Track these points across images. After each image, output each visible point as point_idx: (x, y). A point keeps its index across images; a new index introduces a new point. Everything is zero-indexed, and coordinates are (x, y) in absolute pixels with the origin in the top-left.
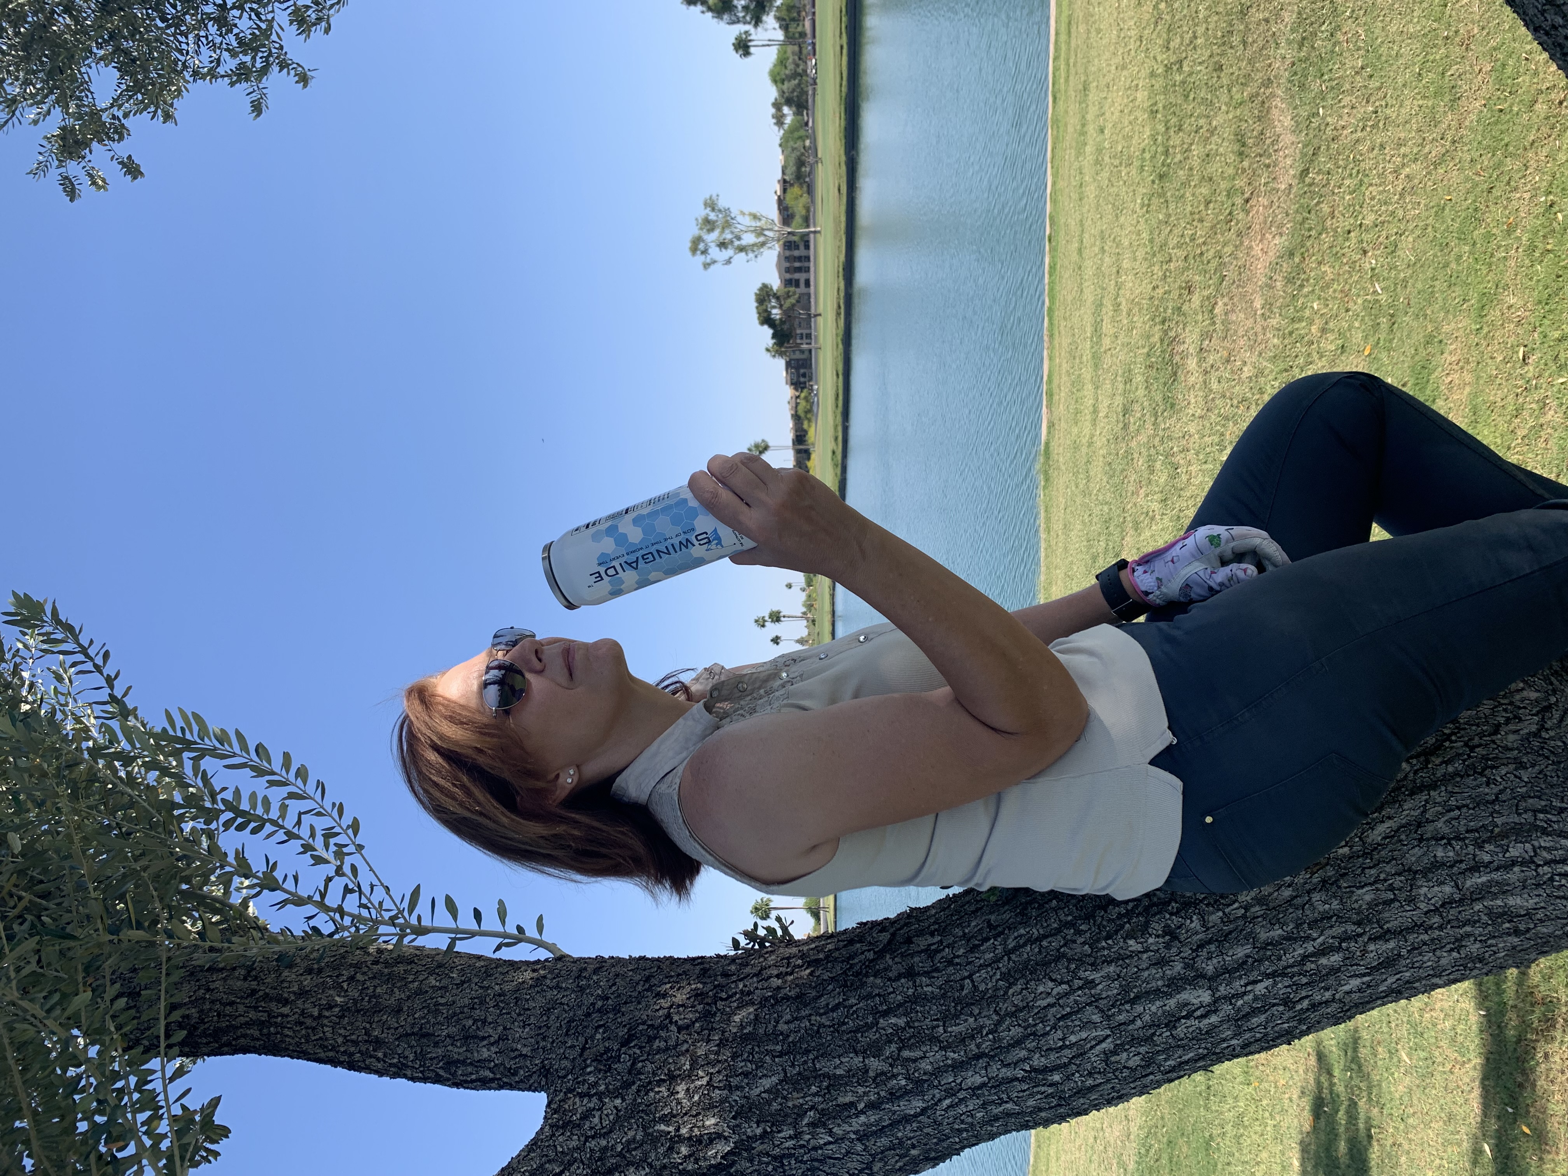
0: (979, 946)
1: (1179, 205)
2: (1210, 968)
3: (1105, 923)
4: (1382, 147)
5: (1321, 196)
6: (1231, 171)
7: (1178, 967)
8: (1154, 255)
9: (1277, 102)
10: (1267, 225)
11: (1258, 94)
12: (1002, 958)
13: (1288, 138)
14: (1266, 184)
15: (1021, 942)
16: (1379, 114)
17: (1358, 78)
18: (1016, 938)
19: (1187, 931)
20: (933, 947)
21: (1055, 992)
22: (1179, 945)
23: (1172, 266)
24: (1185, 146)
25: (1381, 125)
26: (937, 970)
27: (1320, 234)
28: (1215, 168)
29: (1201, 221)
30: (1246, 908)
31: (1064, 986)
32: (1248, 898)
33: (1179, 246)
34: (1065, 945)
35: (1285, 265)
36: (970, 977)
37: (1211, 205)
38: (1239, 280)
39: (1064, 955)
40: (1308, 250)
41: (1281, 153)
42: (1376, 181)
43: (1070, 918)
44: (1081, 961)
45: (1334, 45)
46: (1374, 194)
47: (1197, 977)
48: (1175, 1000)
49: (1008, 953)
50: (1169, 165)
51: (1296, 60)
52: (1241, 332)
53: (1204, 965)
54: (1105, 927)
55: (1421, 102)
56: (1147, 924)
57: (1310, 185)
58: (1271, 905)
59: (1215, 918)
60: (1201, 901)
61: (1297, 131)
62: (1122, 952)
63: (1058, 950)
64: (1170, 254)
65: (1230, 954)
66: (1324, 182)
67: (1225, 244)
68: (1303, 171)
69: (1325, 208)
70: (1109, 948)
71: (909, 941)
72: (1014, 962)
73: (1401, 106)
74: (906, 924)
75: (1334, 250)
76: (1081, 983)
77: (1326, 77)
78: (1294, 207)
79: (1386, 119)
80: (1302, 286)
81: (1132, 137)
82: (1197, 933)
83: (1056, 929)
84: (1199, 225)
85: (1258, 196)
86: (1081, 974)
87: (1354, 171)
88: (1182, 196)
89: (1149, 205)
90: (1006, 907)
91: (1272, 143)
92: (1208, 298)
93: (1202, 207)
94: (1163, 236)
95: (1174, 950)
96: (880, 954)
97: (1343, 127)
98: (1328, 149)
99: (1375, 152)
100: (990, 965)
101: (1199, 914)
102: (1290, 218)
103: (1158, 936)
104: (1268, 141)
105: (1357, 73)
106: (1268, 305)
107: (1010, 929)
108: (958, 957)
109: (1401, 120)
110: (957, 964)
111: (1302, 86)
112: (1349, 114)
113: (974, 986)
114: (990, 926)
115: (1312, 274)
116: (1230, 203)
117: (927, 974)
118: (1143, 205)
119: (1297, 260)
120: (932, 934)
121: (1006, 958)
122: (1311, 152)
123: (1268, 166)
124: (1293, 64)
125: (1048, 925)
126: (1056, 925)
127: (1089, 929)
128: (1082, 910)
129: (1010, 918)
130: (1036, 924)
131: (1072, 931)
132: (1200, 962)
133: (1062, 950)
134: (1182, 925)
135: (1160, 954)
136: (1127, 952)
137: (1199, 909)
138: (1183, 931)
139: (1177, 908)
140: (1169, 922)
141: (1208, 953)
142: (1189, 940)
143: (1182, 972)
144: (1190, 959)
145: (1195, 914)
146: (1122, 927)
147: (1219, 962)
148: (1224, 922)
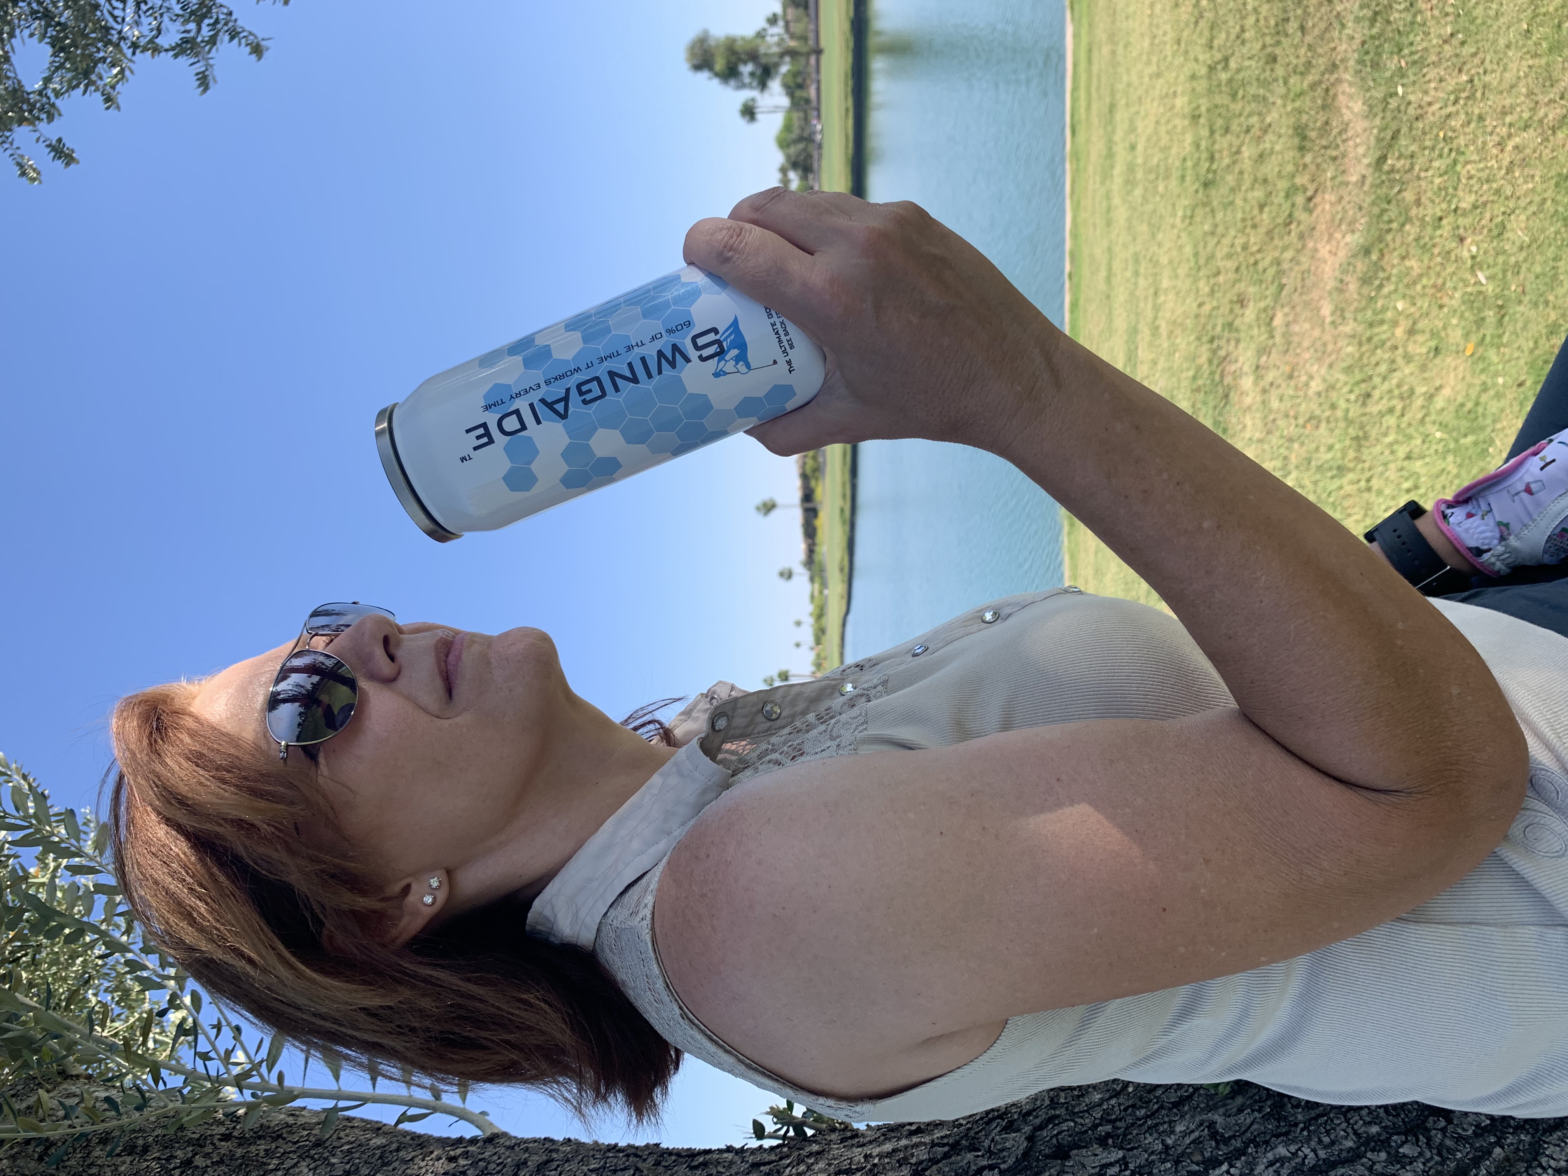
1: (1229, 213)
4: (1481, 118)
5: (1403, 183)
6: (1290, 168)
8: (1199, 269)
9: (1345, 87)
10: (1335, 224)
11: (1320, 82)
13: (1359, 125)
14: (1333, 178)
16: (1476, 81)
17: (1447, 47)
20: (1110, 1171)
23: (1221, 279)
24: (1234, 149)
25: (1479, 94)
27: (1403, 225)
28: (1270, 168)
29: (1254, 226)
33: (1229, 256)
35: (1359, 265)
37: (1266, 209)
38: (1303, 287)
40: (1387, 245)
41: (1351, 143)
42: (1475, 157)
45: (1415, 16)
46: (1473, 172)
50: (1215, 172)
51: (1367, 38)
52: (1306, 344)
55: (1531, 62)
57: (1388, 173)
61: (1370, 114)
64: (1218, 267)
66: (1407, 167)
67: (1285, 248)
68: (1380, 158)
69: (1409, 196)
73: (1505, 69)
74: (1051, 1120)
75: (1422, 242)
77: (1406, 51)
78: (1368, 200)
79: (1484, 87)
80: (1381, 286)
81: (1170, 148)
84: (1253, 232)
85: (1324, 192)
87: (1446, 150)
88: (1232, 203)
89: (1192, 217)
91: (1340, 133)
92: (1265, 310)
93: (1256, 211)
94: (1209, 248)
97: (1430, 104)
98: (1411, 129)
99: (1473, 125)
102: (1364, 211)
104: (1335, 131)
105: (1445, 42)
106: (1340, 311)
107: (1257, 1145)
109: (1505, 85)
111: (1375, 65)
112: (1436, 89)
115: (1395, 271)
116: (1289, 203)
118: (1184, 217)
122: (1389, 137)
123: (1334, 159)
124: (1363, 43)
125: (1333, 1143)
126: (1349, 1144)
127: (1421, 1154)
128: (1398, 1115)
129: (1252, 1124)
130: (1309, 1139)
131: (1383, 1155)
146: (1486, 1152)
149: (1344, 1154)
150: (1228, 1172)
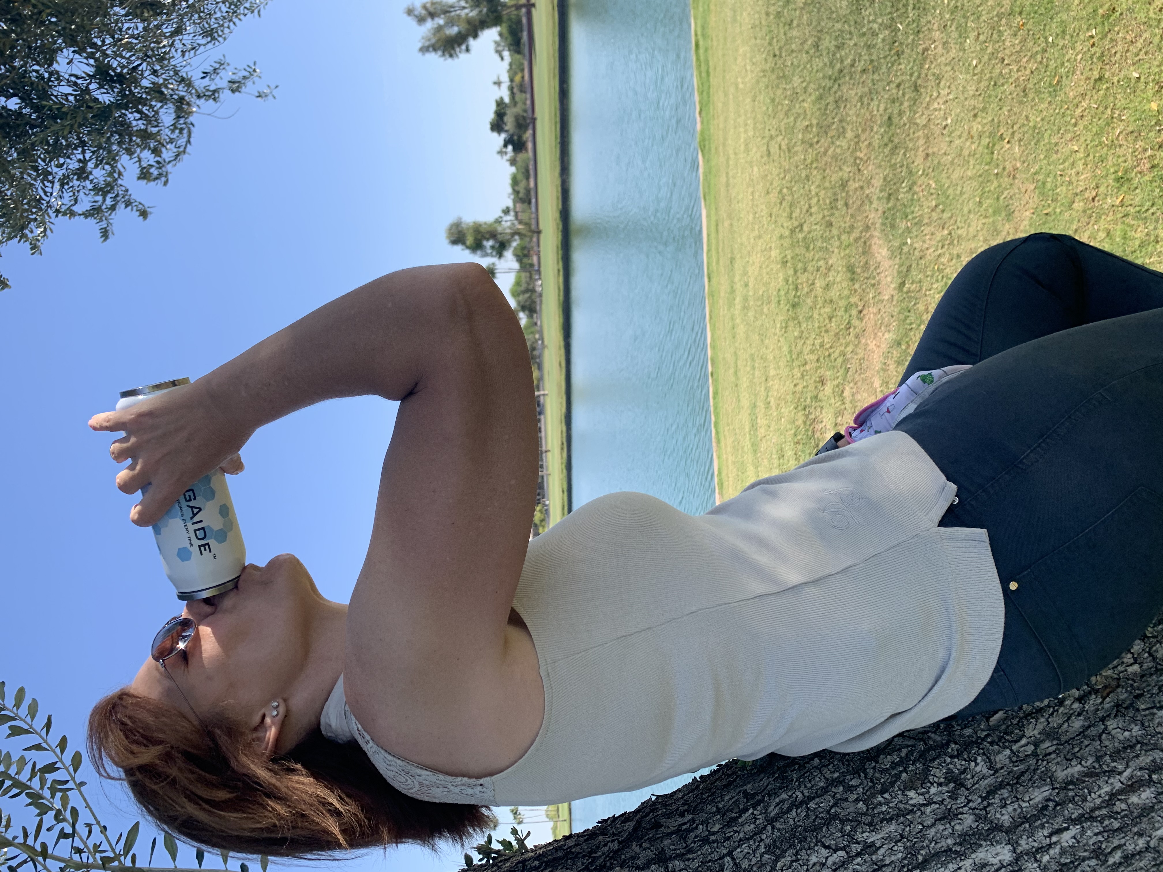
0: (737, 818)
1: (809, 323)
2: (1005, 818)
3: (877, 775)
5: (917, 299)
6: (846, 292)
7: (968, 821)
8: (793, 361)
9: (875, 240)
10: (877, 327)
11: (860, 238)
12: (765, 828)
13: (886, 264)
14: (873, 298)
15: (785, 807)
16: (953, 234)
17: (934, 214)
18: (778, 804)
19: (973, 777)
20: (684, 827)
21: (830, 862)
22: (966, 793)
23: (808, 367)
24: (810, 282)
25: (955, 242)
26: (691, 851)
28: (834, 293)
29: (827, 331)
30: (1036, 744)
31: (841, 853)
32: (1036, 732)
33: (812, 352)
34: (835, 805)
35: (895, 352)
36: (730, 854)
37: (834, 320)
38: (861, 369)
39: (836, 816)
40: (911, 339)
41: (882, 275)
43: (836, 775)
44: (856, 821)
45: (913, 195)
47: (991, 830)
48: (970, 861)
49: (771, 821)
50: (799, 297)
51: (886, 210)
53: (998, 816)
54: (878, 779)
55: (984, 221)
56: (926, 771)
57: (907, 293)
58: (1063, 738)
59: (1003, 757)
60: (983, 739)
61: (892, 257)
62: (902, 806)
63: (828, 812)
64: (805, 359)
65: (1027, 798)
66: (918, 289)
67: (847, 345)
68: (901, 284)
70: (887, 802)
71: (657, 825)
72: (779, 830)
73: (969, 226)
74: (652, 811)
76: (859, 847)
77: (910, 217)
78: (896, 310)
81: (769, 283)
82: (984, 777)
83: (822, 788)
84: (826, 335)
85: (869, 307)
86: (859, 836)
87: (940, 277)
88: (811, 317)
89: (786, 327)
90: (762, 775)
91: (875, 269)
92: (838, 386)
93: (827, 321)
94: (799, 347)
95: (961, 800)
96: (625, 844)
97: (927, 249)
98: (918, 264)
99: (954, 261)
100: (751, 838)
101: (984, 754)
102: (894, 318)
103: (940, 784)
104: (872, 268)
105: (932, 210)
107: (769, 796)
108: (714, 833)
109: (971, 235)
110: (714, 842)
111: (893, 226)
112: (930, 239)
113: (735, 864)
114: (746, 795)
116: (847, 315)
117: (680, 857)
118: (781, 328)
119: (904, 347)
120: (682, 815)
121: (769, 828)
122: (905, 270)
123: (873, 285)
124: (884, 213)
125: (813, 786)
126: (822, 784)
127: (861, 784)
128: (849, 765)
129: (768, 785)
130: (799, 786)
131: (841, 788)
132: (993, 811)
133: (833, 811)
134: (966, 769)
135: (946, 806)
136: (908, 807)
137: (983, 749)
138: (969, 776)
139: (958, 750)
140: (952, 766)
141: (1001, 800)
142: (977, 786)
143: (974, 826)
144: (981, 810)
145: (979, 755)
146: (898, 777)
147: (1015, 810)
148: (1013, 762)
149: (819, 792)
150: (753, 814)
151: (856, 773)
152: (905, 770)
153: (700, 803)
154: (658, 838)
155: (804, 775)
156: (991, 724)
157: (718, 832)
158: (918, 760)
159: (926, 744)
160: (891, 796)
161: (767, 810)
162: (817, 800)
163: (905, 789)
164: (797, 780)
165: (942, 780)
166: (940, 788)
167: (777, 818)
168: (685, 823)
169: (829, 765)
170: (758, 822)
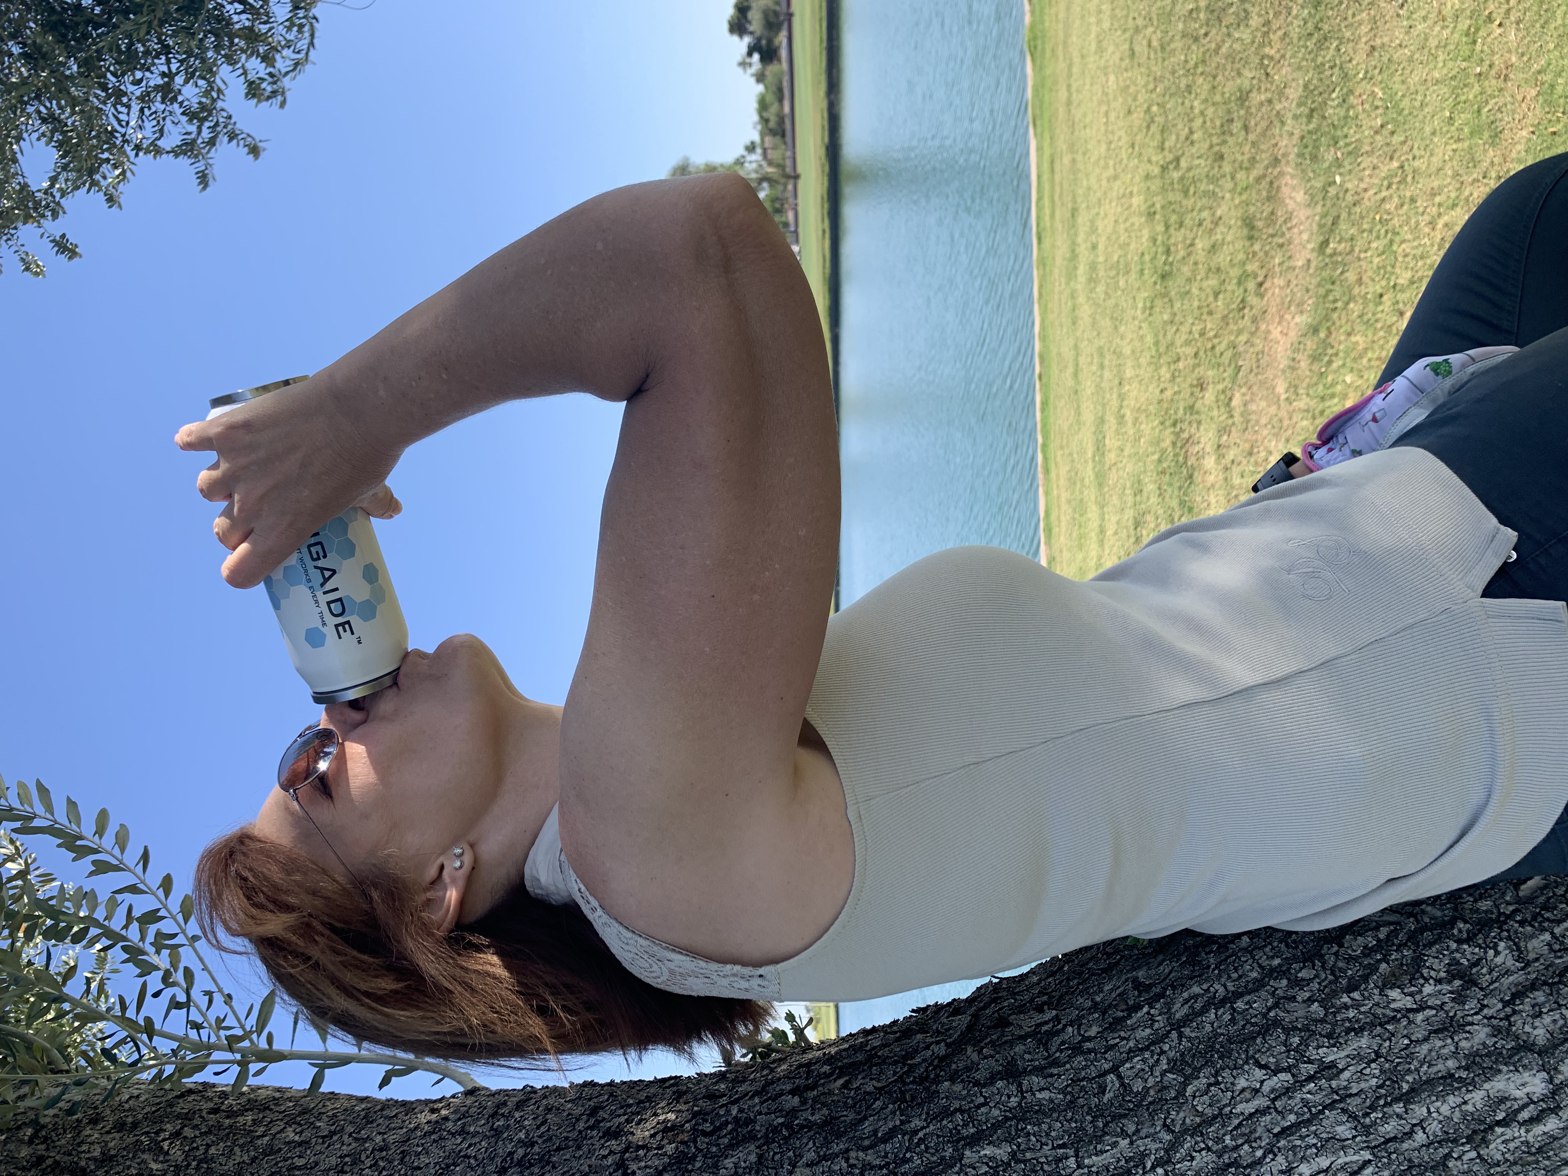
0: (1124, 1019)
1: (1186, 302)
2: (1539, 1033)
3: (1341, 964)
4: (1413, 200)
5: (1345, 265)
6: (1241, 256)
7: (1481, 1034)
8: (1160, 356)
9: (1287, 179)
10: (1285, 307)
11: (1264, 176)
12: (1167, 1035)
13: (1302, 214)
14: (1281, 264)
15: (1198, 1006)
16: (1406, 167)
17: (1378, 138)
18: (1186, 1001)
19: (1491, 971)
20: (1045, 1028)
21: (1266, 1088)
22: (1480, 995)
23: (1181, 365)
24: (1188, 242)
25: (1409, 179)
26: (1056, 1063)
27: (1347, 303)
28: (1222, 258)
29: (1210, 313)
31: (1283, 1076)
33: (1188, 343)
34: (1276, 1005)
35: (1309, 343)
36: (1115, 1069)
37: (1221, 296)
38: (1258, 367)
39: (1276, 1023)
40: (1334, 323)
41: (1296, 230)
42: (1409, 237)
43: (1276, 962)
44: (1308, 1031)
45: (1348, 110)
46: (1408, 250)
47: (1517, 1049)
48: (1482, 1093)
49: (1178, 1026)
50: (1171, 264)
51: (1305, 133)
52: (1263, 421)
53: (1527, 1028)
54: (1343, 971)
55: (1454, 146)
56: (1418, 962)
57: (1331, 256)
59: (1538, 944)
60: (1509, 917)
61: (1312, 202)
62: (1379, 1011)
63: (1265, 1016)
64: (1178, 354)
66: (1348, 249)
67: (1240, 332)
68: (1323, 243)
69: (1351, 276)
70: (1357, 1005)
71: (1003, 1023)
72: (1190, 1039)
73: (1432, 155)
74: (994, 1001)
75: (1365, 318)
76: (1311, 1069)
77: (1341, 143)
78: (1314, 281)
79: (1414, 172)
80: (1330, 362)
81: (1128, 244)
82: (1508, 972)
83: (1255, 980)
84: (1209, 318)
85: (1273, 278)
86: (1312, 1053)
87: (1383, 232)
88: (1188, 292)
89: (1152, 308)
90: (1161, 957)
91: (1285, 222)
92: (1223, 392)
93: (1211, 299)
94: (1169, 337)
95: (1471, 1005)
96: (956, 1048)
97: (1366, 190)
98: (1349, 214)
99: (1405, 207)
100: (1147, 1048)
101: (1509, 938)
102: (1310, 293)
103: (1439, 981)
104: (1282, 219)
105: (1376, 132)
106: (1293, 387)
107: (1174, 988)
108: (1089, 1039)
109: (1433, 169)
110: (1090, 1051)
111: (1314, 158)
112: (1370, 176)
113: (1122, 1084)
114: (1137, 985)
115: (1342, 347)
116: (1241, 290)
117: (1039, 1070)
118: (1144, 309)
119: (1322, 335)
120: (1040, 1010)
121: (1174, 1035)
122: (1330, 223)
123: (1281, 246)
124: (1302, 138)
125: (1240, 977)
126: (1254, 975)
127: (1316, 976)
128: (1297, 947)
129: (1170, 972)
130: (1219, 976)
131: (1285, 982)
132: (1519, 1023)
133: (1272, 1014)
134: (1479, 960)
135: (1447, 1012)
136: (1388, 1012)
137: (1508, 931)
138: (1484, 971)
139: (1468, 931)
140: (1458, 955)
141: (1533, 1006)
142: (1496, 985)
143: (1490, 1042)
144: (1501, 1019)
145: (1501, 940)
146: (1374, 969)
147: (1555, 1021)
148: (1555, 952)
149: (1251, 985)
150: (1148, 1013)
151: (1307, 959)
152: (1385, 960)
153: (1066, 993)
154: (1006, 1042)
155: (1226, 960)
156: (1521, 894)
157: (1095, 1037)
158: (1405, 945)
159: (1418, 922)
160: (1363, 995)
161: (1170, 1009)
162: (1247, 998)
163: (1384, 985)
164: (1216, 968)
165: (1443, 975)
166: (1439, 987)
167: (1186, 1021)
168: (1046, 1023)
169: (1265, 946)
170: (1156, 1025)
